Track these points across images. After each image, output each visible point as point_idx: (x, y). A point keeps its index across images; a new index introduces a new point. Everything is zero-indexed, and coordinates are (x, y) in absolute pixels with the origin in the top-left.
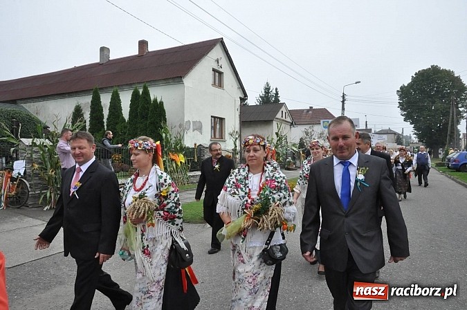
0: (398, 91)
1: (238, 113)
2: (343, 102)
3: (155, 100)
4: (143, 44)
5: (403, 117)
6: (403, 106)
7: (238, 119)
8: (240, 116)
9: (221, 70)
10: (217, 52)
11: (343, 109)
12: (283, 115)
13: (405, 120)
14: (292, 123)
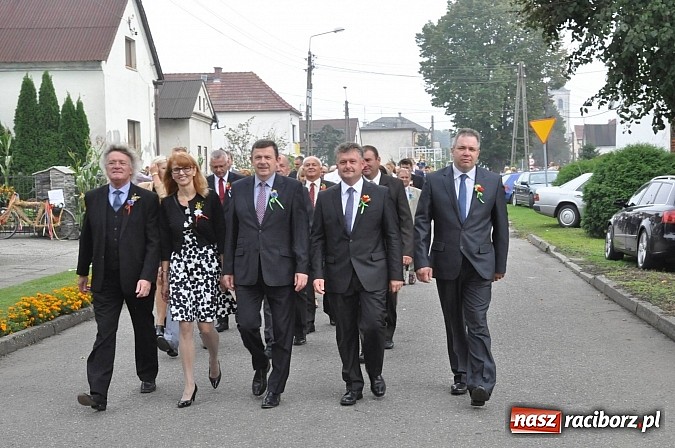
0: (418, 36)
1: (153, 110)
2: (310, 70)
3: (69, 101)
5: (431, 97)
6: (429, 71)
7: (153, 117)
8: (156, 119)
9: (134, 38)
10: (131, 8)
11: (310, 86)
12: (201, 106)
13: (435, 103)
14: (215, 120)
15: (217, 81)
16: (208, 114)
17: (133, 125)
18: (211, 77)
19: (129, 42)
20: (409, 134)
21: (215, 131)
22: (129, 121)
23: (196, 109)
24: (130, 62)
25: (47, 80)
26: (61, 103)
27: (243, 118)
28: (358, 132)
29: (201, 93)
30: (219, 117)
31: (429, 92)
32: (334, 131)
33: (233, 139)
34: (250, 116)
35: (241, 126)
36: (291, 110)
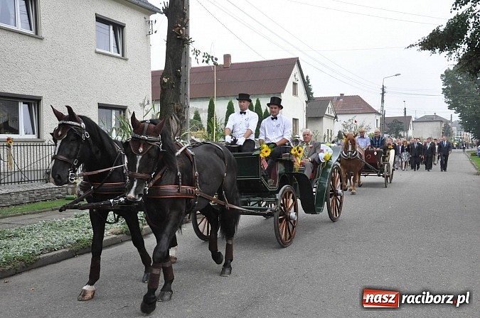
0: (442, 75)
1: (305, 114)
2: (383, 94)
4: (227, 57)
5: (447, 105)
6: (447, 92)
7: (305, 117)
8: (306, 116)
9: (297, 82)
10: (296, 69)
11: (383, 101)
12: (329, 111)
13: (450, 108)
14: (336, 117)
15: (341, 100)
16: (333, 115)
17: (295, 120)
18: (338, 98)
19: (295, 84)
20: (439, 123)
21: (336, 123)
22: (293, 119)
23: (327, 113)
24: (295, 93)
25: (258, 102)
26: (263, 112)
27: (351, 117)
28: (411, 123)
29: (330, 106)
30: (338, 116)
31: (447, 103)
32: (399, 122)
33: (345, 126)
34: (353, 116)
35: (350, 120)
36: (376, 113)
